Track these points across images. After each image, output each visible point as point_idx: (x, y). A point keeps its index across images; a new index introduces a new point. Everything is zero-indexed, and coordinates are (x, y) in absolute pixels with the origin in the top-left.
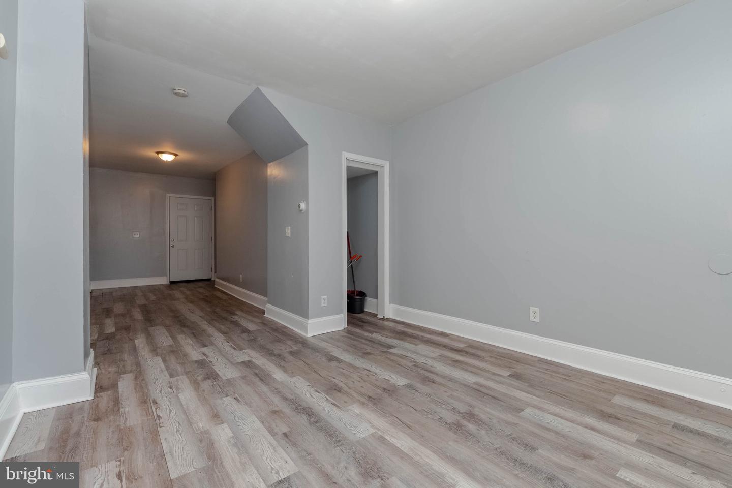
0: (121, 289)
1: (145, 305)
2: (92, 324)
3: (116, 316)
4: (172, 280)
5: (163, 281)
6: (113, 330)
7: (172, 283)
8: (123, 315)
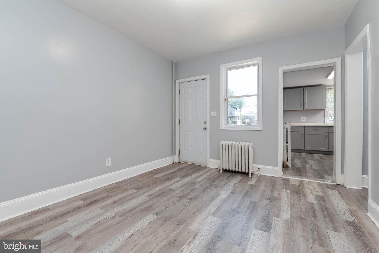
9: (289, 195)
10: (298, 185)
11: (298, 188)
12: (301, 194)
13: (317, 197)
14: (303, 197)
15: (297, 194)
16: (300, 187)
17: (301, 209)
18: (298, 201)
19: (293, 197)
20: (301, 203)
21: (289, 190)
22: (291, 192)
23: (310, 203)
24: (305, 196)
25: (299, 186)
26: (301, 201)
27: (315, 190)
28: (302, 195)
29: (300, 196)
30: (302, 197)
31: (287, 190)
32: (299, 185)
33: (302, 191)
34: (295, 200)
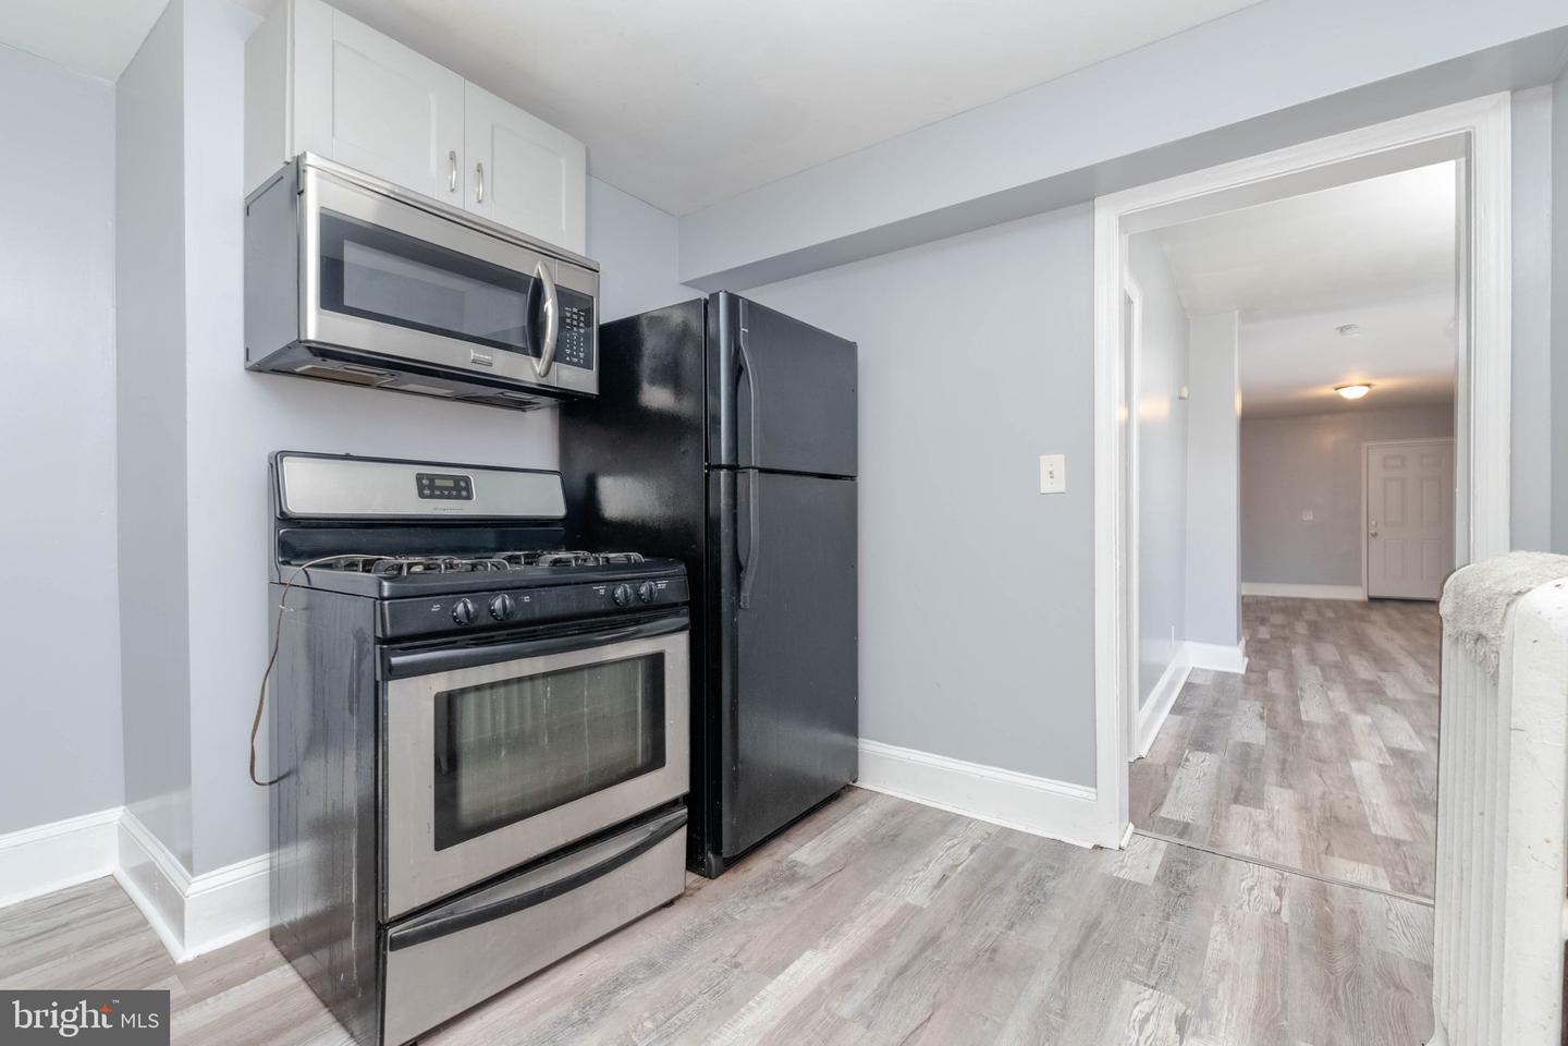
0: (1284, 599)
1: (1316, 622)
2: (1243, 628)
3: (1273, 626)
4: (1372, 594)
5: (1357, 594)
6: (1268, 637)
7: (1372, 600)
8: (1283, 627)
9: (1368, 813)
10: (1333, 855)
11: (1333, 842)
12: (1319, 814)
13: (1257, 801)
14: (1309, 804)
15: (1336, 818)
16: (1323, 846)
17: (1320, 776)
18: (1331, 793)
19: (1349, 807)
20: (1318, 790)
21: (1376, 837)
22: (1364, 826)
23: (1291, 787)
24: (1304, 808)
25: (1328, 851)
26: (1319, 793)
27: (1254, 825)
28: (1317, 813)
29: (1325, 809)
30: (1317, 803)
31: (1384, 834)
32: (1329, 857)
33: (1315, 824)
34: (1342, 797)
